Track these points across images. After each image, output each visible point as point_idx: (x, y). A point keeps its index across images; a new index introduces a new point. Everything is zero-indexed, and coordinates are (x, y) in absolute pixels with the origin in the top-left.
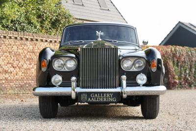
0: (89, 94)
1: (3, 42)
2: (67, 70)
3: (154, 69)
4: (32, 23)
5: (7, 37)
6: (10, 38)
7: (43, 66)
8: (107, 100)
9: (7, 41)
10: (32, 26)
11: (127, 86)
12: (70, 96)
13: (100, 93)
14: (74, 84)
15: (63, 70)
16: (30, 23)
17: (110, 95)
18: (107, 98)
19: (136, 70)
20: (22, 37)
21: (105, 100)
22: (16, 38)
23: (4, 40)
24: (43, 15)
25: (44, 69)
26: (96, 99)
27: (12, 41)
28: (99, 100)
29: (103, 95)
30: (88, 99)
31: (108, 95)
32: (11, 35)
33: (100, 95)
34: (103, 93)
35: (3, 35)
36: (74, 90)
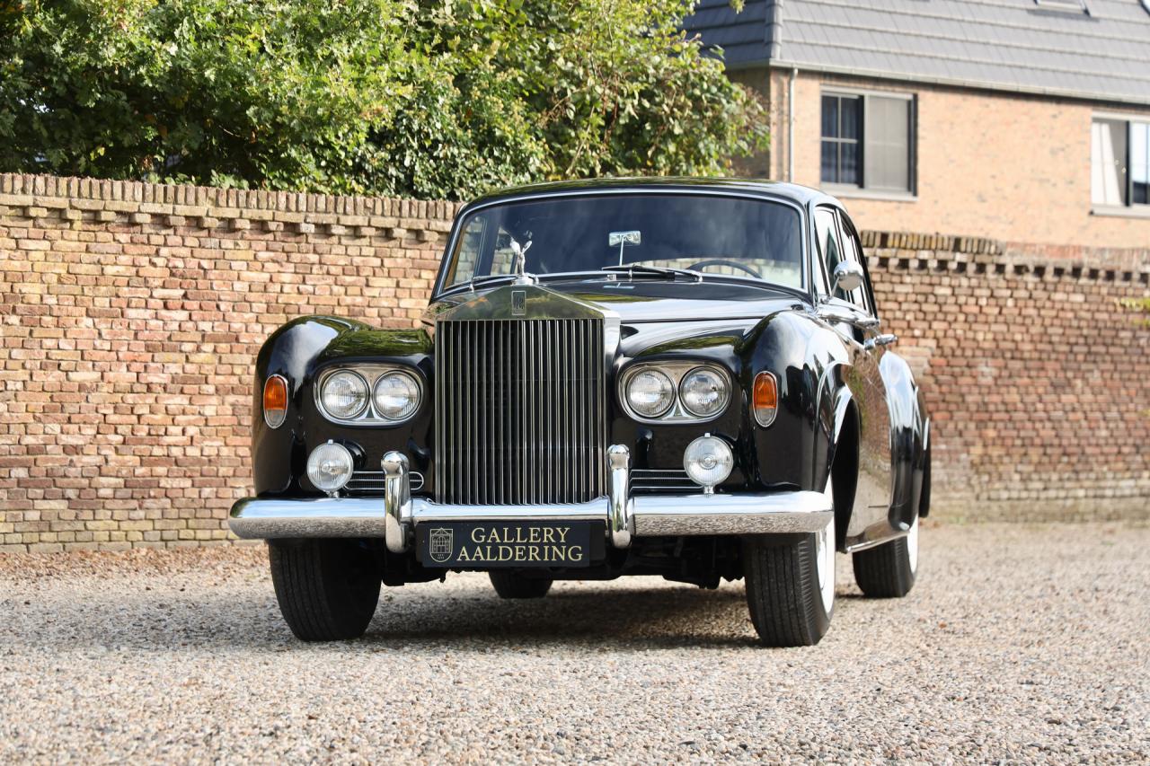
0: (461, 527)
1: (314, 258)
2: (378, 421)
3: (765, 416)
4: (501, 142)
5: (337, 230)
6: (355, 232)
7: (271, 404)
8: (541, 554)
9: (337, 253)
10: (499, 161)
11: (632, 494)
12: (381, 540)
13: (512, 524)
14: (397, 482)
15: (362, 421)
16: (487, 140)
17: (556, 536)
18: (541, 545)
19: (692, 420)
20: (421, 225)
21: (533, 555)
22: (387, 234)
23: (322, 243)
24: (563, 93)
25: (274, 419)
26: (495, 553)
27: (365, 252)
28: (506, 553)
29: (525, 534)
30: (457, 551)
31: (548, 535)
32: (360, 220)
33: (512, 534)
34: (526, 524)
35: (312, 217)
36: (395, 513)
